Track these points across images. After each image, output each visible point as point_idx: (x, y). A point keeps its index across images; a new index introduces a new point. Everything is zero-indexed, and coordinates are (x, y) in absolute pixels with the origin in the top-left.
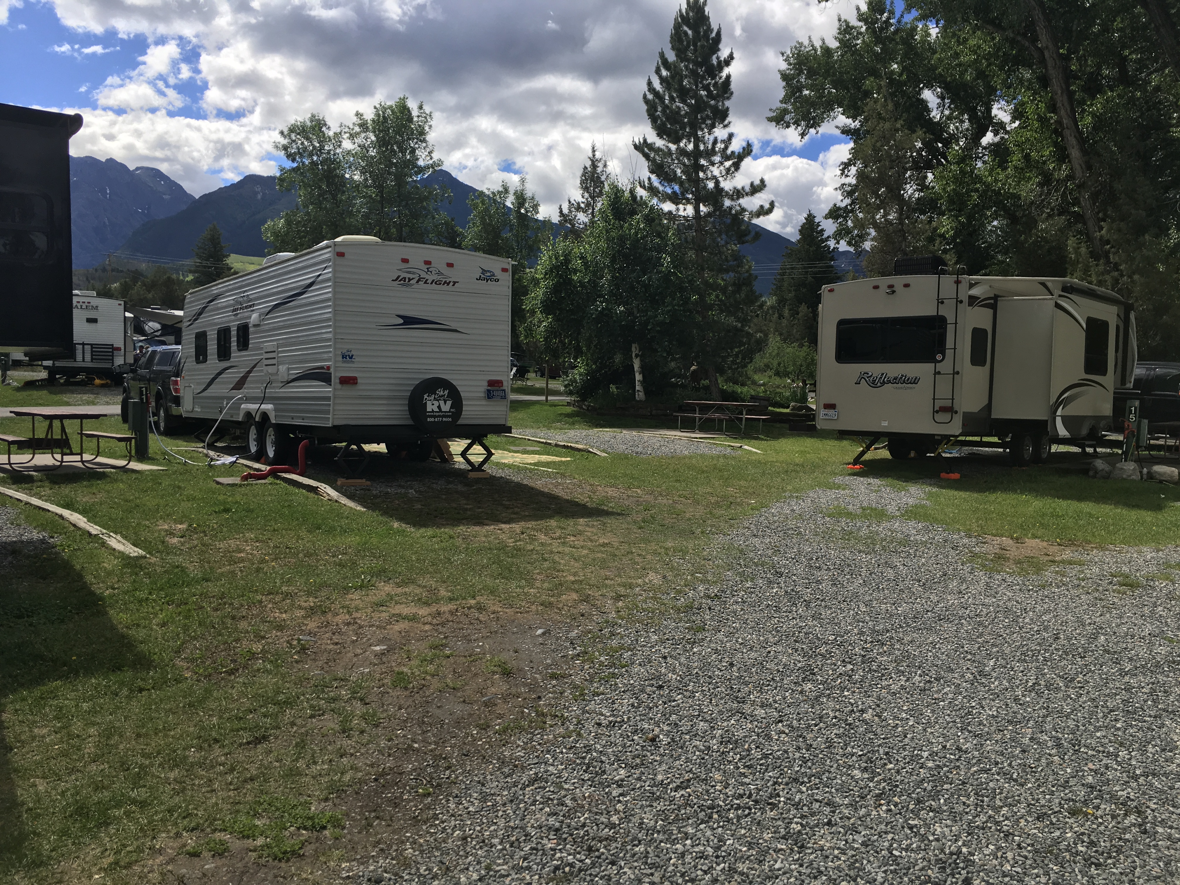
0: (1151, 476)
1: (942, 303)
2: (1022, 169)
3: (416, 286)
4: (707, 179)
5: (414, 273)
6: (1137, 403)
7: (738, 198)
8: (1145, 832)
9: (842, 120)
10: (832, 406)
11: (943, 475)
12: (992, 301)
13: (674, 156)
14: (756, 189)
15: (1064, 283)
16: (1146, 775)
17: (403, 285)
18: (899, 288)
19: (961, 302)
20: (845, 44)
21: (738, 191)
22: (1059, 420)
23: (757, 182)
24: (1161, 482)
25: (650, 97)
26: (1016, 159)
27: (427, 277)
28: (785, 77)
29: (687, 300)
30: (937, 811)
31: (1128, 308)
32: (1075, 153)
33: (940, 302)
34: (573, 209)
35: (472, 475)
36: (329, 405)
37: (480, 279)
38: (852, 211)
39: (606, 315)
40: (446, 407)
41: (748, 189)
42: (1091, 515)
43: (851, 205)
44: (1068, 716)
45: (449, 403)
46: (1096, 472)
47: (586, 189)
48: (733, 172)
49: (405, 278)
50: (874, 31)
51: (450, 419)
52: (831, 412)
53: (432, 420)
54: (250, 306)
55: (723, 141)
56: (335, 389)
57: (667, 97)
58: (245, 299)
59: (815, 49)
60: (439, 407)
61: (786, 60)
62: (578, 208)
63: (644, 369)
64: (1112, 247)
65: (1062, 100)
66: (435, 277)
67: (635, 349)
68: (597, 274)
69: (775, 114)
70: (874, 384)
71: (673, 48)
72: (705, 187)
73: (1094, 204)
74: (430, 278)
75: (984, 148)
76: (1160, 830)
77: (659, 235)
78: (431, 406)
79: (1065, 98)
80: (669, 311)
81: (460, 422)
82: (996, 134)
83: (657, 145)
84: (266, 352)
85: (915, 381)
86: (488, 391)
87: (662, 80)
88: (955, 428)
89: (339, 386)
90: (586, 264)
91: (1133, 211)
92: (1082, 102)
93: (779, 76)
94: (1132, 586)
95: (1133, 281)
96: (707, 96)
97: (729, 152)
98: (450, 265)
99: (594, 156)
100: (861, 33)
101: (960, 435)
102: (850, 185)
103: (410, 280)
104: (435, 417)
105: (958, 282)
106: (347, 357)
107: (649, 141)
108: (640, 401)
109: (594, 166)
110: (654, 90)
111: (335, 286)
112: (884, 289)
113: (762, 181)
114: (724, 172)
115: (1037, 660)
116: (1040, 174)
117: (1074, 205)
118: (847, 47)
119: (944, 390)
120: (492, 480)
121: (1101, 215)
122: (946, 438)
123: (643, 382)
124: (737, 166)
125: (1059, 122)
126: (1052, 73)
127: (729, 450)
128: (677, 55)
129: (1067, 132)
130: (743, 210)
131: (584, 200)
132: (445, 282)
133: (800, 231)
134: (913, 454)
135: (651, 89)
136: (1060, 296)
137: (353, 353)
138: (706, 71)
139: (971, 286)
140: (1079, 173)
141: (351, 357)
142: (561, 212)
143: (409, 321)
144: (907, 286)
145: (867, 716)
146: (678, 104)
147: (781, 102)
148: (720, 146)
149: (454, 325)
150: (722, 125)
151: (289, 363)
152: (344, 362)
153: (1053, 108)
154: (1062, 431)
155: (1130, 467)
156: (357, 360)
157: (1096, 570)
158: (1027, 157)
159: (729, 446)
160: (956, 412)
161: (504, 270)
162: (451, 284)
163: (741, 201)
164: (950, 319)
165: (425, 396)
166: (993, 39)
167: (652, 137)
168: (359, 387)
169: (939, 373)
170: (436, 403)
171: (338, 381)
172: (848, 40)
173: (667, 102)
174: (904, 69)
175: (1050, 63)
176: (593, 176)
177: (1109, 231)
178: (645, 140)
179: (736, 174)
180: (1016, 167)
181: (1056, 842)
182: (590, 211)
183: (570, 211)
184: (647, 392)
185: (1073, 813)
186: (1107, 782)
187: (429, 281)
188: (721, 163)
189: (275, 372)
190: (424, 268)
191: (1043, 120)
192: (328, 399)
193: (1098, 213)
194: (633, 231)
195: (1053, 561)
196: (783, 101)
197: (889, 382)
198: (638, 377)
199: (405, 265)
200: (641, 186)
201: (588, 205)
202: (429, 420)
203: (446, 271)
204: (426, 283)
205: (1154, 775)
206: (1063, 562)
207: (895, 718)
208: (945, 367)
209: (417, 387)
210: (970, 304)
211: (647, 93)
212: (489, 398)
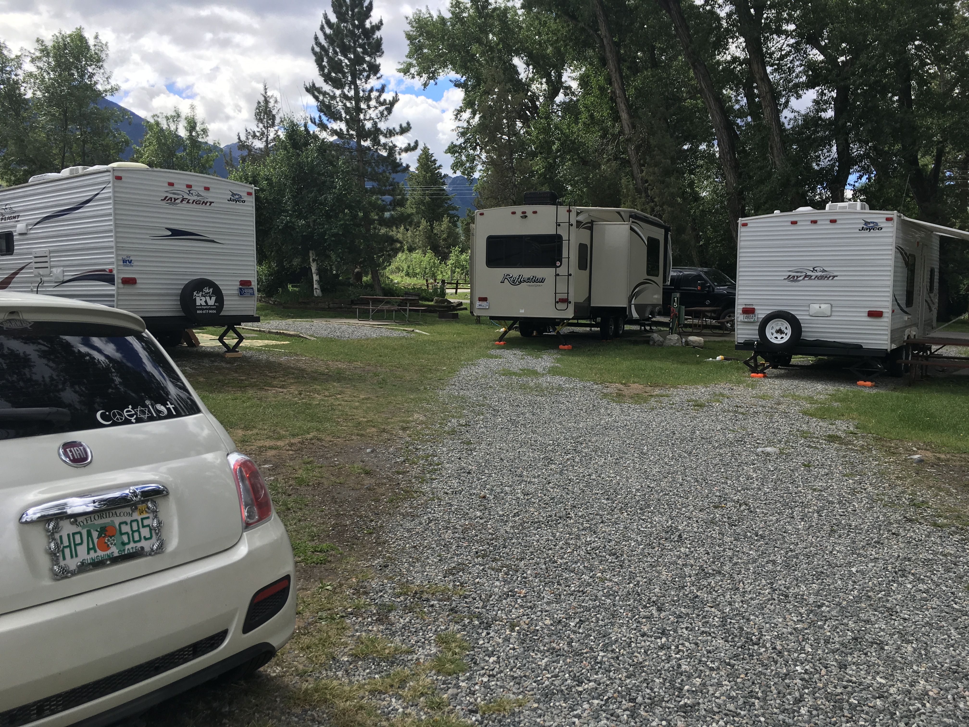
0: (687, 343)
1: (559, 225)
2: (589, 125)
3: (180, 205)
4: (365, 119)
5: (178, 194)
6: (678, 295)
7: (391, 136)
8: (751, 512)
9: (453, 75)
10: (484, 299)
11: (561, 347)
12: (590, 225)
13: (338, 99)
14: (404, 130)
15: (631, 212)
16: (742, 489)
17: (170, 204)
18: (529, 214)
19: (572, 225)
20: (457, 17)
21: (390, 131)
22: (633, 307)
23: (405, 125)
24: (694, 347)
25: (317, 49)
26: (584, 117)
27: (189, 197)
28: (409, 37)
29: (355, 216)
30: (653, 512)
31: (667, 230)
32: (624, 115)
33: (558, 225)
34: (250, 137)
35: (229, 355)
36: (114, 301)
37: (230, 200)
38: (465, 148)
39: (288, 228)
40: (211, 302)
41: (398, 129)
42: (661, 369)
43: (464, 143)
44: (695, 469)
45: (214, 299)
46: (655, 342)
47: (260, 120)
48: (386, 116)
49: (171, 198)
50: (477, 8)
51: (215, 312)
52: (484, 304)
53: (201, 312)
54: (14, 217)
55: (377, 90)
56: (118, 288)
57: (331, 51)
58: (8, 210)
59: (431, 17)
60: (206, 302)
61: (409, 23)
62: (254, 136)
63: (320, 272)
64: (649, 185)
65: (615, 77)
66: (195, 198)
67: (312, 255)
68: (281, 192)
69: (402, 67)
70: (514, 283)
71: (335, 12)
72: (363, 126)
73: (637, 153)
74: (192, 198)
75: (558, 106)
76: (758, 510)
77: (331, 163)
78: (200, 301)
79: (618, 75)
80: (342, 225)
81: (222, 314)
82: (566, 95)
83: (324, 89)
84: (36, 257)
85: (542, 281)
86: (240, 289)
87: (326, 36)
88: (569, 314)
89: (121, 286)
90: (270, 183)
91: (663, 161)
92: (628, 77)
93: (404, 35)
94: (701, 406)
95: (663, 210)
96: (363, 53)
97: (382, 99)
98: (207, 189)
99: (266, 93)
100: (467, 8)
101: (573, 319)
102: (463, 128)
103: (175, 200)
104: (203, 309)
105: (569, 211)
106: (127, 262)
107: (317, 85)
108: (318, 297)
109: (266, 102)
110: (320, 44)
111: (115, 203)
112: (519, 214)
113: (408, 124)
114: (379, 115)
115: (669, 445)
116: (601, 130)
117: (623, 153)
118: (458, 18)
119: (562, 288)
120: (244, 359)
121: (642, 162)
122: (561, 322)
123: (319, 282)
124: (389, 110)
125: (613, 92)
126: (609, 55)
127: (405, 334)
128: (337, 17)
129: (619, 100)
130: (395, 146)
131: (259, 130)
132: (203, 202)
133: (418, 160)
134: (535, 333)
135: (318, 44)
136: (633, 222)
137: (131, 258)
138: (362, 32)
139: (578, 214)
140: (627, 131)
141: (130, 262)
142: (239, 138)
143: (176, 233)
144: (535, 212)
145: (593, 477)
146: (340, 57)
147: (407, 56)
148: (374, 94)
149: (211, 237)
150: (375, 77)
151: (63, 266)
152: (124, 266)
153: (609, 81)
154: (635, 315)
155: (675, 337)
156: (135, 264)
157: (677, 399)
158: (592, 116)
159: (404, 330)
160: (570, 302)
161: (249, 194)
162: (208, 204)
163: (393, 139)
164: (565, 237)
165: (195, 293)
166: (568, 25)
167: (320, 82)
168: (138, 286)
169: (558, 275)
170: (204, 299)
171: (120, 281)
172: (458, 13)
173: (330, 54)
174: (501, 40)
175: (608, 49)
176: (266, 109)
177: (647, 173)
178: (314, 85)
179: (389, 117)
180: (584, 123)
181: (713, 518)
182: (265, 139)
183: (248, 139)
184: (323, 290)
185: (716, 507)
186: (727, 494)
187: (191, 201)
188: (376, 107)
189: (48, 273)
190: (187, 190)
191: (602, 89)
192: (112, 296)
193: (640, 160)
194: (310, 159)
195: (651, 396)
196: (409, 56)
197: (524, 281)
198: (315, 278)
199: (171, 188)
200: (312, 122)
201: (263, 134)
202: (198, 312)
203: (204, 193)
204: (188, 202)
205: (747, 489)
206: (657, 395)
207: (609, 477)
208: (562, 270)
209: (187, 286)
210: (578, 227)
211: (315, 46)
212: (241, 294)
